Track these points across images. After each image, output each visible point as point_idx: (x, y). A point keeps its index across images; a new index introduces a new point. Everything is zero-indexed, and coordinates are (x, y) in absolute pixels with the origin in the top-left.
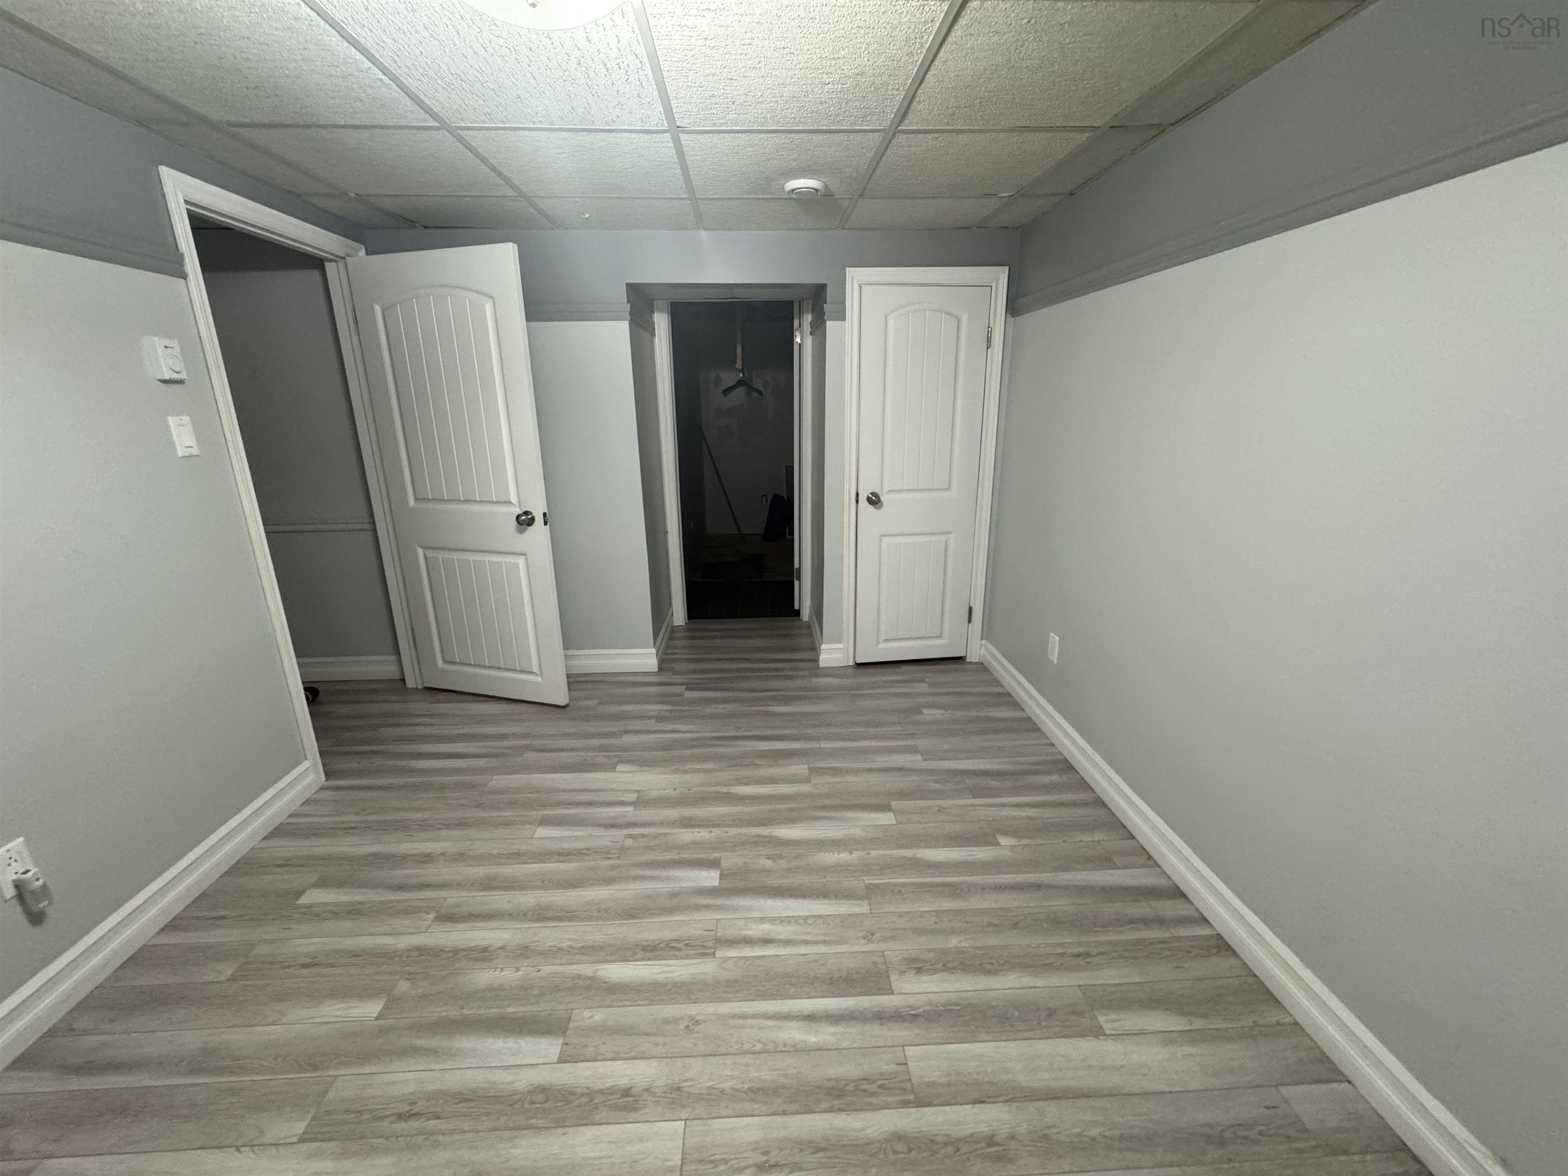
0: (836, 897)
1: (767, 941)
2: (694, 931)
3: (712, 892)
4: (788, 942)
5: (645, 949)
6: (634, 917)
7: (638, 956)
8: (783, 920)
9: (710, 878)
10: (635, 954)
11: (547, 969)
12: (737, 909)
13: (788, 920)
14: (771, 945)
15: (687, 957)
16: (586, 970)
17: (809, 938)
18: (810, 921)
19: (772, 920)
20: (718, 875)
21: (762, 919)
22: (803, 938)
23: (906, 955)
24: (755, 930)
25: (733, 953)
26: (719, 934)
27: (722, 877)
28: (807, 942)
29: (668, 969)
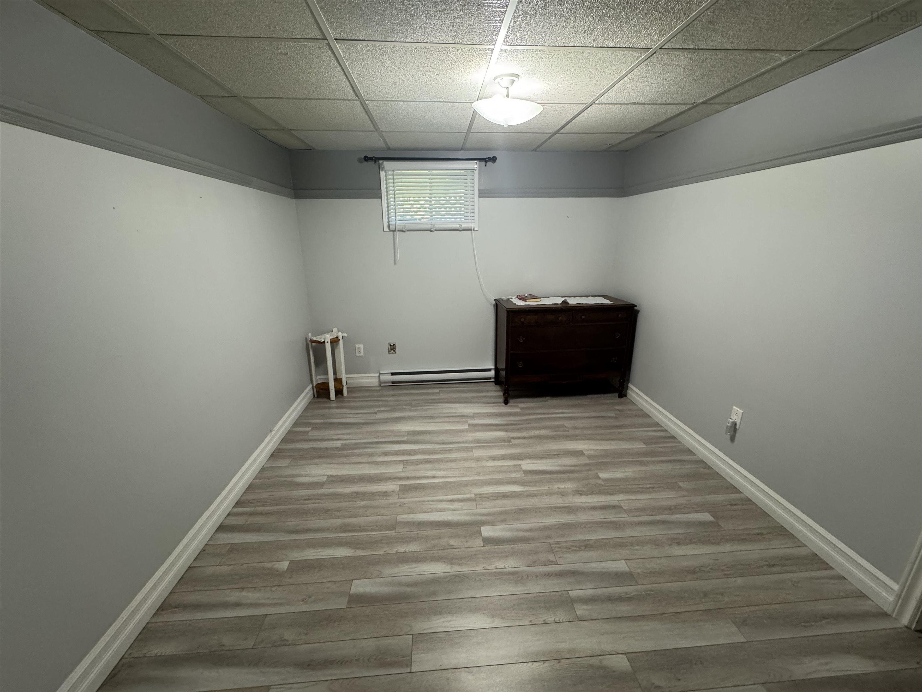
0: (414, 523)
1: (452, 501)
2: (487, 504)
3: (484, 523)
4: (441, 501)
5: (507, 497)
6: (520, 509)
7: (509, 493)
8: (444, 510)
9: (487, 531)
10: (511, 494)
11: (546, 488)
12: (467, 514)
13: (441, 510)
14: (449, 499)
15: (487, 494)
16: (527, 489)
17: (431, 503)
18: (430, 510)
19: (448, 510)
20: (482, 533)
21: (454, 510)
22: (434, 503)
23: (388, 498)
24: (457, 505)
25: (466, 496)
26: (475, 503)
27: (480, 532)
28: (433, 501)
29: (494, 489)
